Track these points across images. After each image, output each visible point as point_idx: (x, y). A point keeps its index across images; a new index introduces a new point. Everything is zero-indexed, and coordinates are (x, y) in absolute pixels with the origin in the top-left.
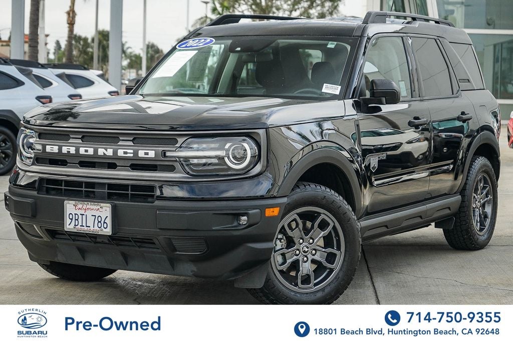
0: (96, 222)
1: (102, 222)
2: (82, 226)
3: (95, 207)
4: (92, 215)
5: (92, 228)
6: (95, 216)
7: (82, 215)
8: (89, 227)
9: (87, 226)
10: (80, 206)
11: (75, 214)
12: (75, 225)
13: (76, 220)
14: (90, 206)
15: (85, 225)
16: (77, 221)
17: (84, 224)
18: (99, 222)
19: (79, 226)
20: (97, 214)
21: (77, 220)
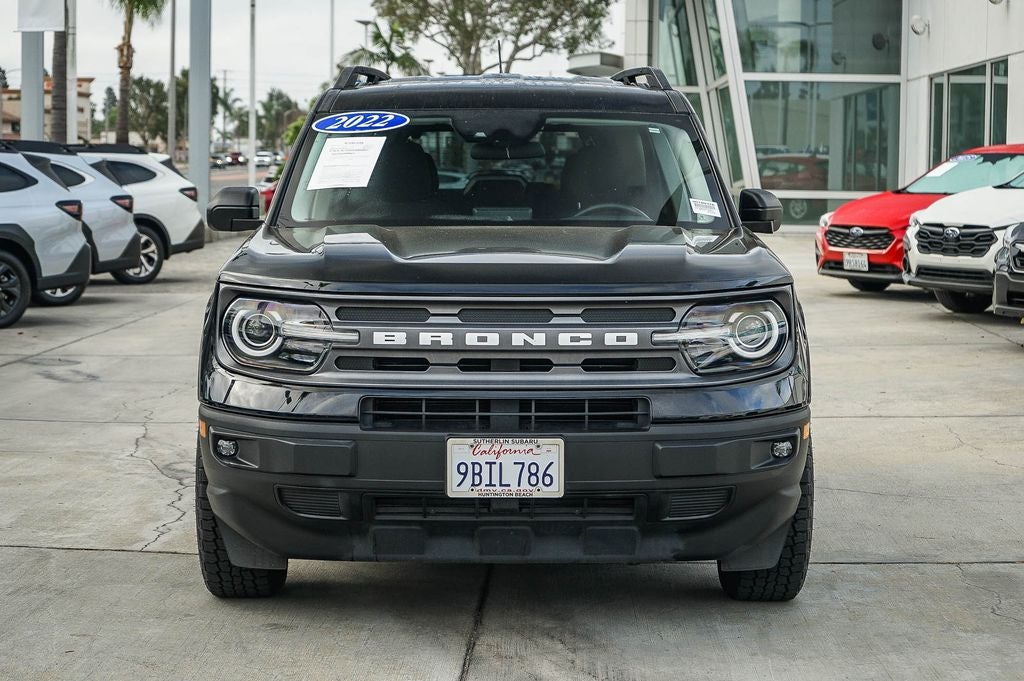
0: (526, 474)
1: (540, 475)
2: (491, 485)
3: (522, 447)
4: (515, 463)
5: (514, 487)
6: (523, 464)
7: (491, 464)
8: (509, 485)
9: (501, 485)
10: (485, 446)
11: (473, 464)
12: (473, 485)
13: (474, 474)
14: (510, 444)
15: (498, 484)
16: (477, 478)
17: (495, 481)
18: (531, 474)
19: (482, 487)
20: (528, 459)
21: (479, 474)
